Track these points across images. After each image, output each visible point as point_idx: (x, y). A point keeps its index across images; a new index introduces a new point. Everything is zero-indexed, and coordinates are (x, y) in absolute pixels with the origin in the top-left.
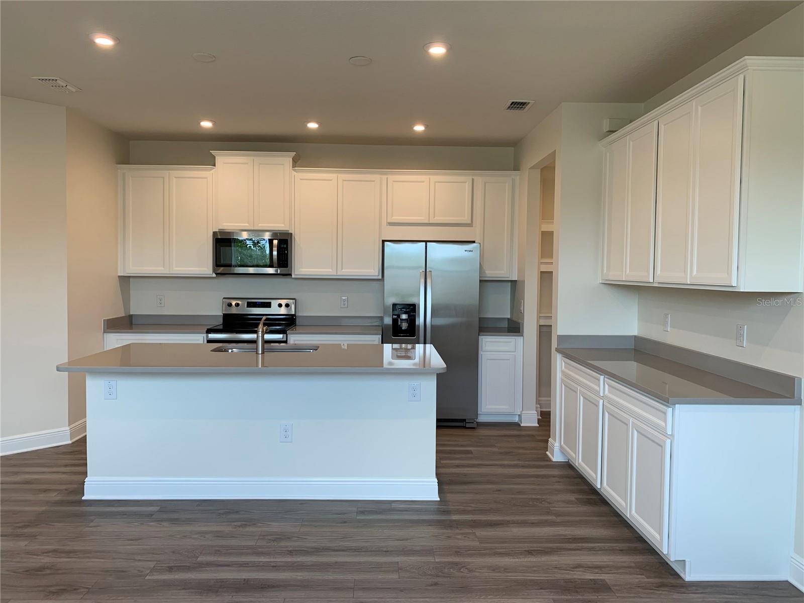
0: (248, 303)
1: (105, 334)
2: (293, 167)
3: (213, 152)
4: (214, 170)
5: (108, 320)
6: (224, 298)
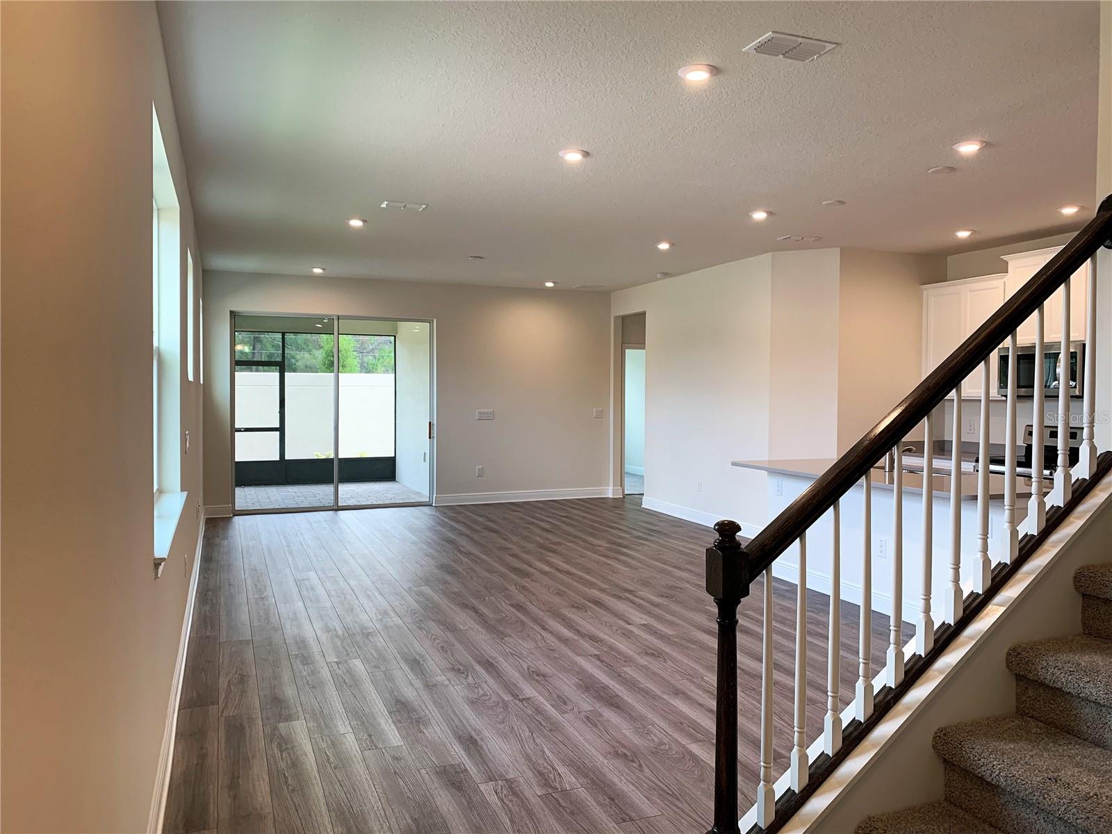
3: (1005, 258)
4: (1008, 277)
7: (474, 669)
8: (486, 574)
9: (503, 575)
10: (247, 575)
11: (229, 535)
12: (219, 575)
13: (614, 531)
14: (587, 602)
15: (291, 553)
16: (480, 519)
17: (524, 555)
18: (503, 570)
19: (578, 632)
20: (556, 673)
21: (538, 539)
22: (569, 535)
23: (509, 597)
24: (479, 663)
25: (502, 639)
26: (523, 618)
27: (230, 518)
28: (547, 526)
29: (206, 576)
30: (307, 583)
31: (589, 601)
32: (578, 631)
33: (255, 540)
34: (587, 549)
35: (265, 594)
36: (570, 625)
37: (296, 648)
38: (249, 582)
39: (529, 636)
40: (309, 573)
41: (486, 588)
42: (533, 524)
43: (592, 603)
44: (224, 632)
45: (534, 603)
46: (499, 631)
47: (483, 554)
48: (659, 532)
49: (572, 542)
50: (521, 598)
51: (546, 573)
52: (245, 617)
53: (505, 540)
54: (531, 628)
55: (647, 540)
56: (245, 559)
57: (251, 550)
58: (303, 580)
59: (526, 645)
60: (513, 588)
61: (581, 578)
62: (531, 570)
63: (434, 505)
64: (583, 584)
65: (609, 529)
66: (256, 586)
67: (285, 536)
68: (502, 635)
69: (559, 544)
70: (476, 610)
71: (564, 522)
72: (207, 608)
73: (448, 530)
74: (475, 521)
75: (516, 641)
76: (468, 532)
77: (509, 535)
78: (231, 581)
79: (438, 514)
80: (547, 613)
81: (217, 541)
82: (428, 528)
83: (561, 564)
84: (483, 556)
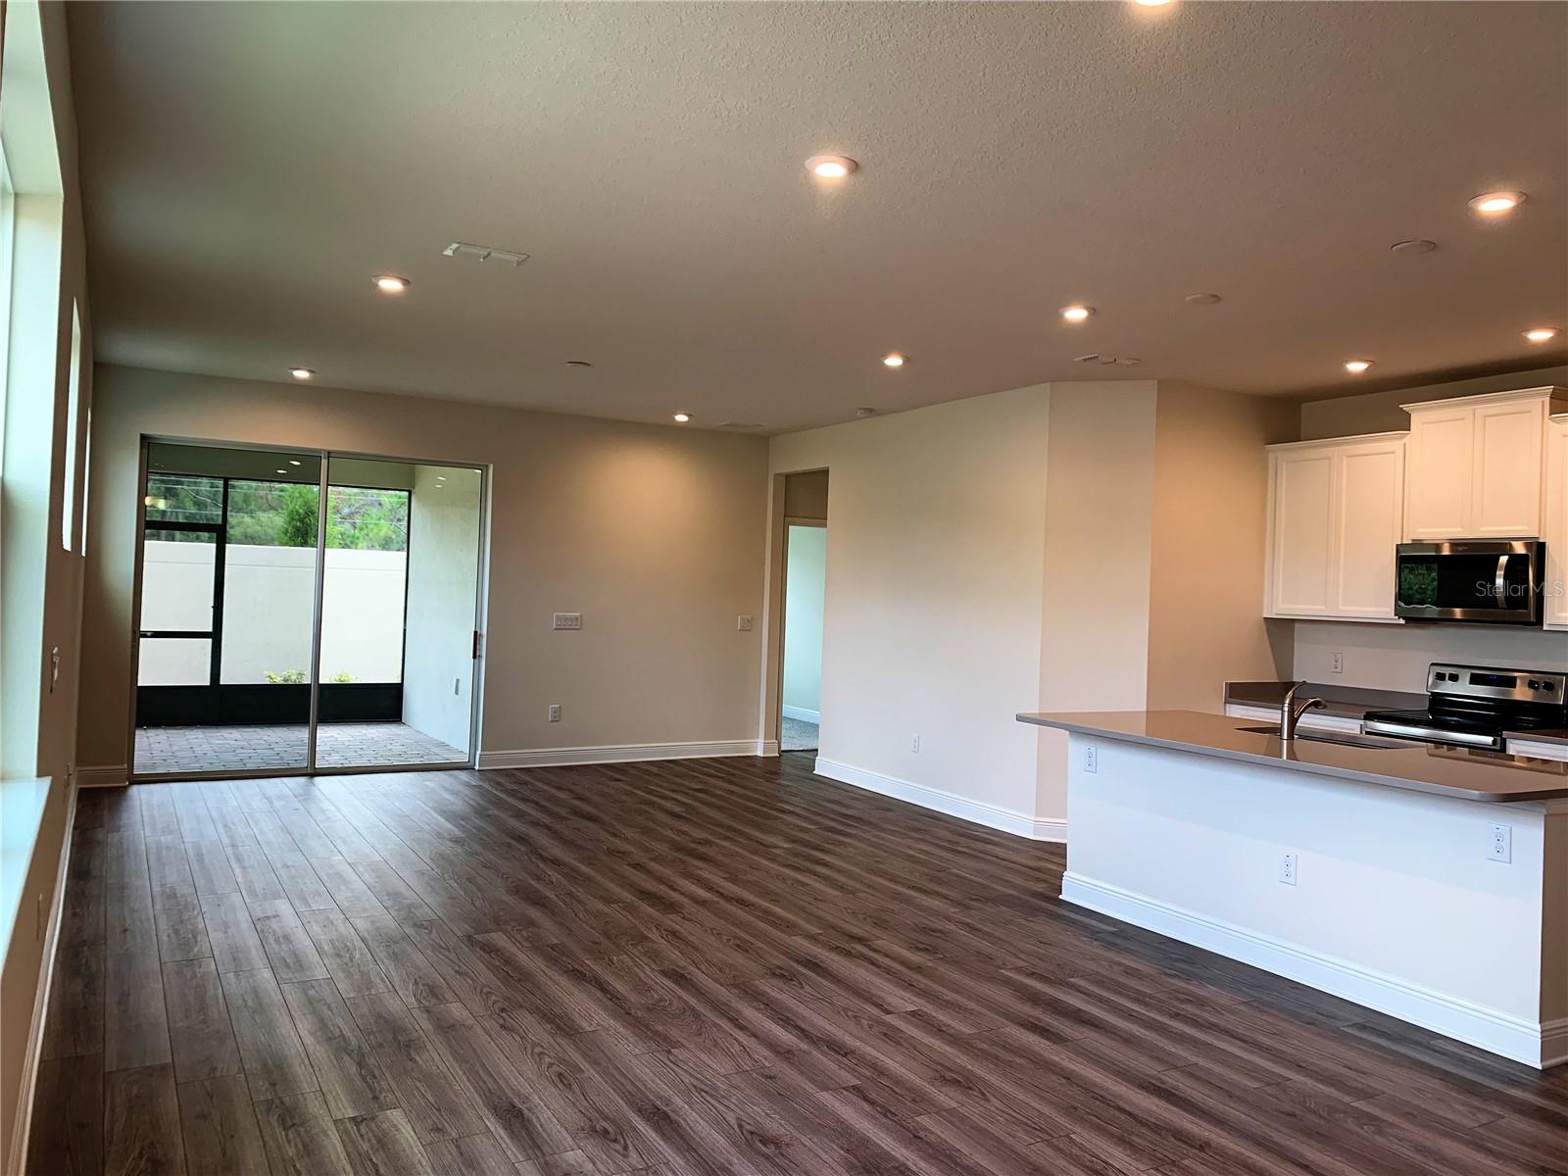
0: (1472, 675)
1: (1228, 705)
2: (1550, 415)
3: (1405, 407)
4: (1408, 437)
5: (1231, 684)
6: (1433, 664)
7: (634, 1129)
8: (600, 906)
9: (630, 908)
10: (158, 907)
11: (122, 823)
12: (102, 908)
13: (788, 818)
14: (795, 965)
15: (239, 860)
16: (561, 795)
17: (653, 866)
18: (627, 896)
19: (804, 1034)
20: (795, 1133)
21: (669, 833)
22: (718, 826)
23: (654, 955)
24: (640, 1111)
25: (669, 1052)
26: (693, 1002)
27: (126, 788)
28: (677, 809)
29: (78, 911)
30: (274, 924)
31: (798, 962)
32: (803, 1030)
33: (171, 832)
34: (756, 852)
35: (196, 949)
36: (786, 1020)
37: (267, 1085)
38: (163, 924)
39: (716, 1044)
40: (277, 902)
41: (607, 935)
42: (652, 804)
43: (805, 966)
44: (112, 1048)
45: (703, 968)
46: (656, 1033)
47: (583, 864)
48: (859, 820)
49: (726, 838)
50: (676, 957)
51: (703, 903)
52: (157, 1006)
53: (615, 835)
54: (715, 1025)
55: (846, 835)
56: (153, 873)
57: (164, 853)
58: (268, 918)
59: (718, 1068)
60: (654, 935)
61: (767, 912)
62: (676, 896)
63: (477, 768)
64: (774, 925)
65: (780, 815)
66: (176, 932)
67: (226, 826)
68: (667, 1044)
69: (707, 843)
70: (602, 987)
71: (701, 801)
72: (78, 985)
73: (511, 816)
74: (551, 798)
75: (696, 1056)
76: (546, 819)
77: (619, 827)
78: (128, 922)
79: (486, 786)
80: (734, 991)
81: (100, 834)
82: (477, 812)
83: (723, 883)
84: (584, 869)
